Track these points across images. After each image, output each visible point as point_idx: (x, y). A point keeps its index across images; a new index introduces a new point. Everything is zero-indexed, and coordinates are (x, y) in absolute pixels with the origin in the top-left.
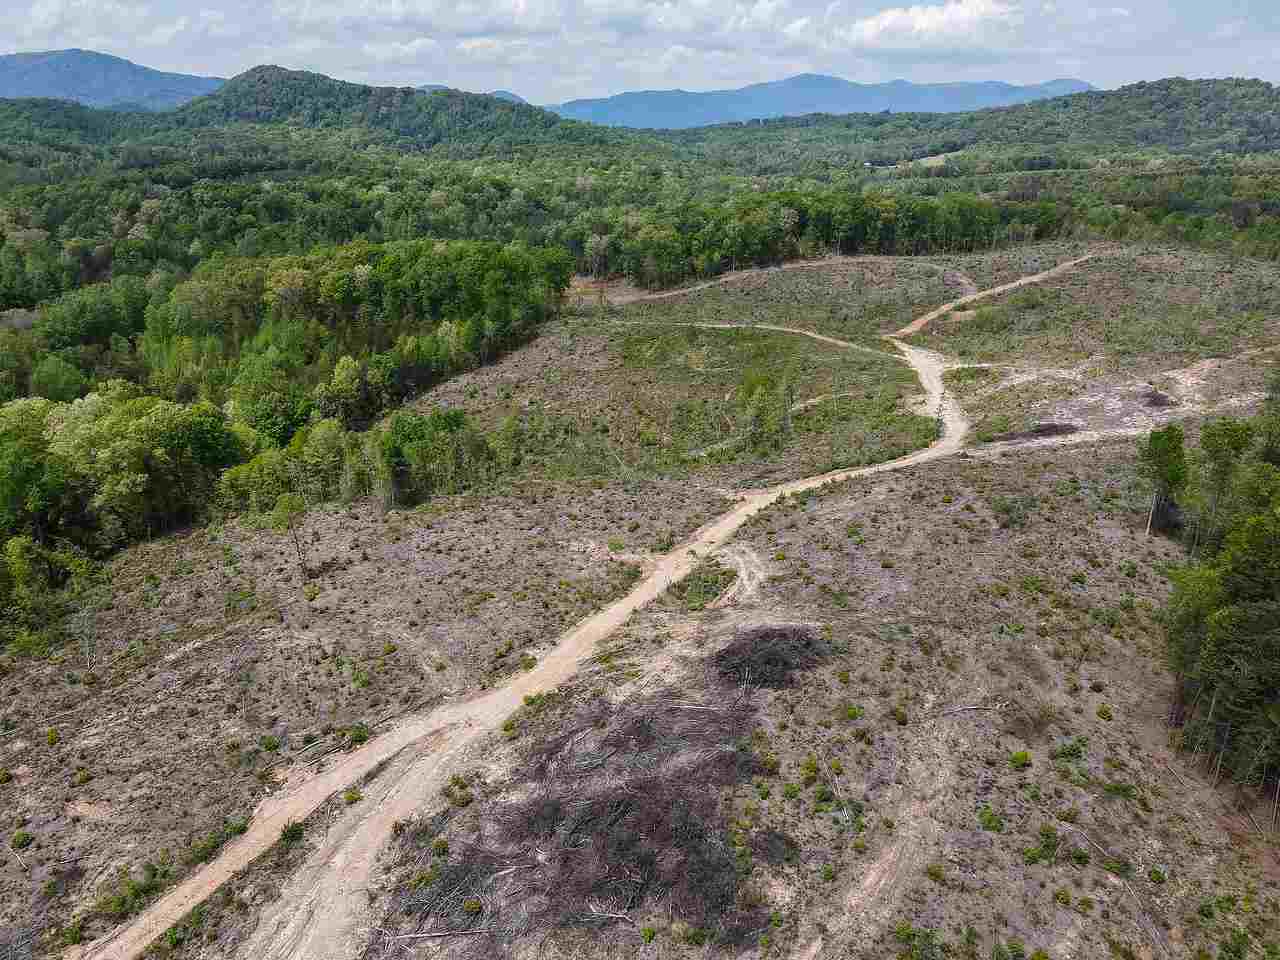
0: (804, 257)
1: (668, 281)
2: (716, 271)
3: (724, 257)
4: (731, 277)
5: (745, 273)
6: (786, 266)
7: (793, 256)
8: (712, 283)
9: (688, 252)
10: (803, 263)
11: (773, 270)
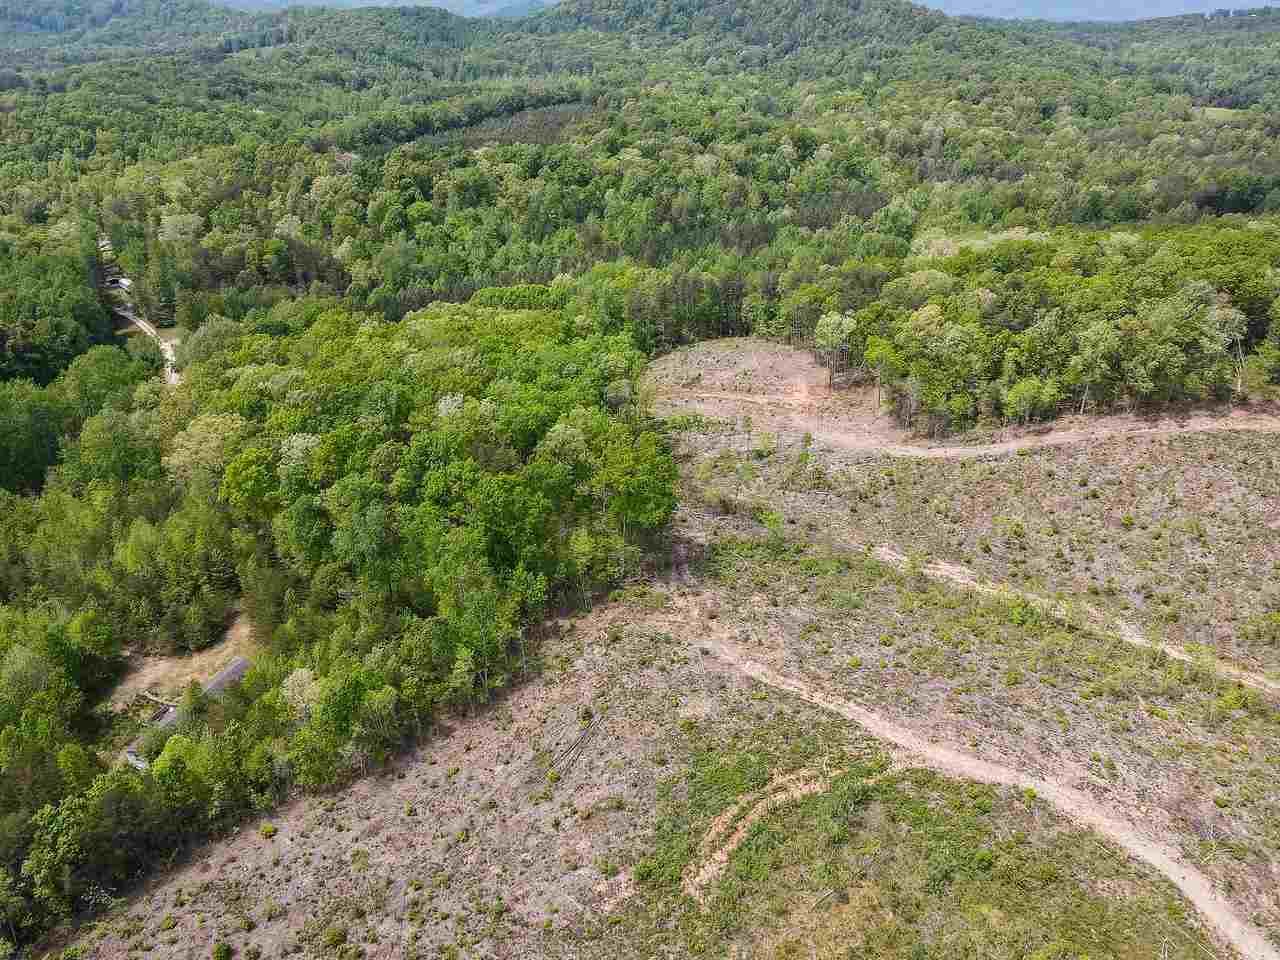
0: (1243, 402)
1: (945, 427)
2: (1042, 415)
3: (1063, 388)
4: (1068, 432)
5: (1106, 428)
6: (1200, 423)
7: (1220, 397)
8: (1027, 442)
9: (995, 371)
10: (1236, 420)
11: (1167, 428)
